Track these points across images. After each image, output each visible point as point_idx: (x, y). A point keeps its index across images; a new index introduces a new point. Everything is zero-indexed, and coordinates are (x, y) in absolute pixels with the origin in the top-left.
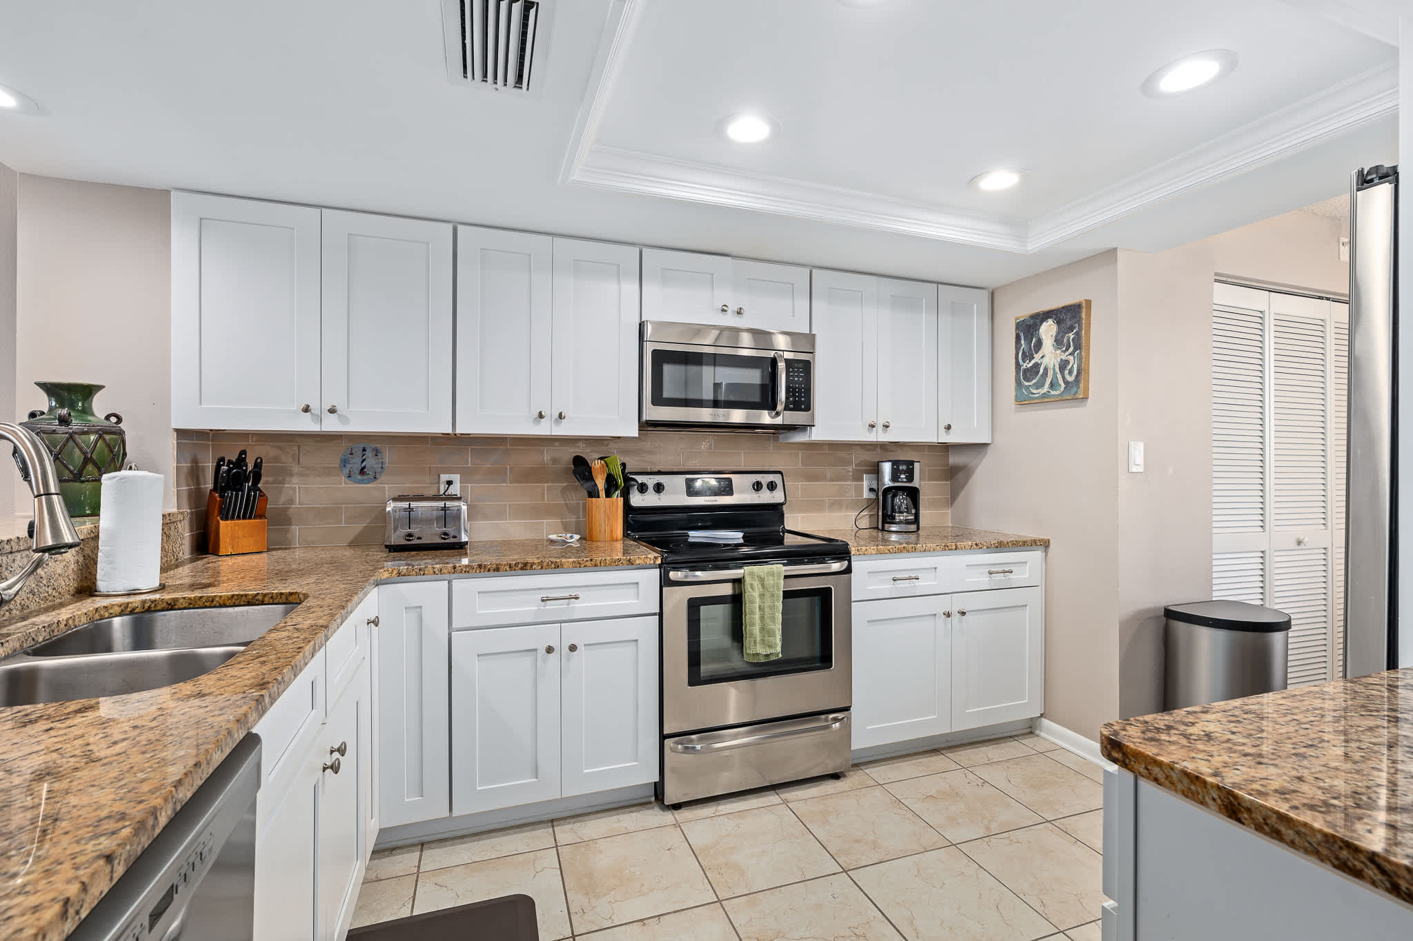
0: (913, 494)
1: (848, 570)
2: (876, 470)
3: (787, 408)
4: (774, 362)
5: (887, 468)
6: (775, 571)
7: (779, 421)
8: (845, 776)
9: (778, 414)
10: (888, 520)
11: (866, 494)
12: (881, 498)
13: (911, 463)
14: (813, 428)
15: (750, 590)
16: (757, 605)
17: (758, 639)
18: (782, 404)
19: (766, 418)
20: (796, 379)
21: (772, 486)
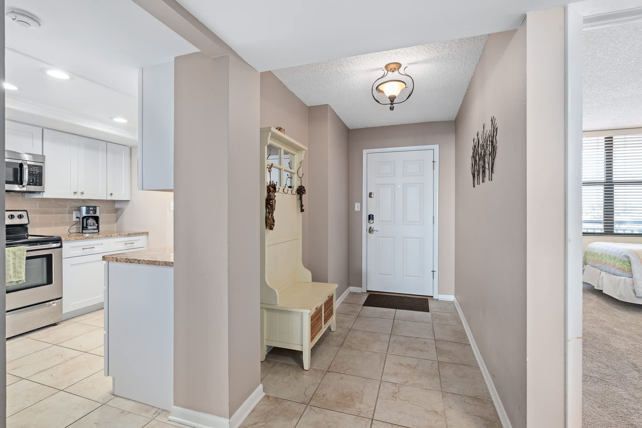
0: (96, 219)
1: (61, 247)
2: (79, 209)
3: (29, 184)
4: (21, 165)
5: (84, 209)
6: (22, 249)
7: (24, 189)
8: (59, 324)
9: (23, 186)
10: (85, 229)
11: (75, 219)
12: (81, 220)
13: (96, 207)
14: (44, 193)
15: (8, 257)
16: (12, 263)
17: (12, 276)
18: (26, 182)
19: (17, 188)
20: (34, 173)
21: (20, 217)
